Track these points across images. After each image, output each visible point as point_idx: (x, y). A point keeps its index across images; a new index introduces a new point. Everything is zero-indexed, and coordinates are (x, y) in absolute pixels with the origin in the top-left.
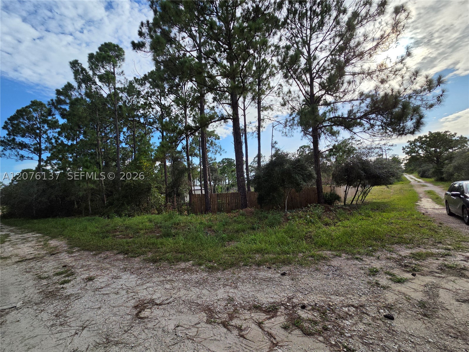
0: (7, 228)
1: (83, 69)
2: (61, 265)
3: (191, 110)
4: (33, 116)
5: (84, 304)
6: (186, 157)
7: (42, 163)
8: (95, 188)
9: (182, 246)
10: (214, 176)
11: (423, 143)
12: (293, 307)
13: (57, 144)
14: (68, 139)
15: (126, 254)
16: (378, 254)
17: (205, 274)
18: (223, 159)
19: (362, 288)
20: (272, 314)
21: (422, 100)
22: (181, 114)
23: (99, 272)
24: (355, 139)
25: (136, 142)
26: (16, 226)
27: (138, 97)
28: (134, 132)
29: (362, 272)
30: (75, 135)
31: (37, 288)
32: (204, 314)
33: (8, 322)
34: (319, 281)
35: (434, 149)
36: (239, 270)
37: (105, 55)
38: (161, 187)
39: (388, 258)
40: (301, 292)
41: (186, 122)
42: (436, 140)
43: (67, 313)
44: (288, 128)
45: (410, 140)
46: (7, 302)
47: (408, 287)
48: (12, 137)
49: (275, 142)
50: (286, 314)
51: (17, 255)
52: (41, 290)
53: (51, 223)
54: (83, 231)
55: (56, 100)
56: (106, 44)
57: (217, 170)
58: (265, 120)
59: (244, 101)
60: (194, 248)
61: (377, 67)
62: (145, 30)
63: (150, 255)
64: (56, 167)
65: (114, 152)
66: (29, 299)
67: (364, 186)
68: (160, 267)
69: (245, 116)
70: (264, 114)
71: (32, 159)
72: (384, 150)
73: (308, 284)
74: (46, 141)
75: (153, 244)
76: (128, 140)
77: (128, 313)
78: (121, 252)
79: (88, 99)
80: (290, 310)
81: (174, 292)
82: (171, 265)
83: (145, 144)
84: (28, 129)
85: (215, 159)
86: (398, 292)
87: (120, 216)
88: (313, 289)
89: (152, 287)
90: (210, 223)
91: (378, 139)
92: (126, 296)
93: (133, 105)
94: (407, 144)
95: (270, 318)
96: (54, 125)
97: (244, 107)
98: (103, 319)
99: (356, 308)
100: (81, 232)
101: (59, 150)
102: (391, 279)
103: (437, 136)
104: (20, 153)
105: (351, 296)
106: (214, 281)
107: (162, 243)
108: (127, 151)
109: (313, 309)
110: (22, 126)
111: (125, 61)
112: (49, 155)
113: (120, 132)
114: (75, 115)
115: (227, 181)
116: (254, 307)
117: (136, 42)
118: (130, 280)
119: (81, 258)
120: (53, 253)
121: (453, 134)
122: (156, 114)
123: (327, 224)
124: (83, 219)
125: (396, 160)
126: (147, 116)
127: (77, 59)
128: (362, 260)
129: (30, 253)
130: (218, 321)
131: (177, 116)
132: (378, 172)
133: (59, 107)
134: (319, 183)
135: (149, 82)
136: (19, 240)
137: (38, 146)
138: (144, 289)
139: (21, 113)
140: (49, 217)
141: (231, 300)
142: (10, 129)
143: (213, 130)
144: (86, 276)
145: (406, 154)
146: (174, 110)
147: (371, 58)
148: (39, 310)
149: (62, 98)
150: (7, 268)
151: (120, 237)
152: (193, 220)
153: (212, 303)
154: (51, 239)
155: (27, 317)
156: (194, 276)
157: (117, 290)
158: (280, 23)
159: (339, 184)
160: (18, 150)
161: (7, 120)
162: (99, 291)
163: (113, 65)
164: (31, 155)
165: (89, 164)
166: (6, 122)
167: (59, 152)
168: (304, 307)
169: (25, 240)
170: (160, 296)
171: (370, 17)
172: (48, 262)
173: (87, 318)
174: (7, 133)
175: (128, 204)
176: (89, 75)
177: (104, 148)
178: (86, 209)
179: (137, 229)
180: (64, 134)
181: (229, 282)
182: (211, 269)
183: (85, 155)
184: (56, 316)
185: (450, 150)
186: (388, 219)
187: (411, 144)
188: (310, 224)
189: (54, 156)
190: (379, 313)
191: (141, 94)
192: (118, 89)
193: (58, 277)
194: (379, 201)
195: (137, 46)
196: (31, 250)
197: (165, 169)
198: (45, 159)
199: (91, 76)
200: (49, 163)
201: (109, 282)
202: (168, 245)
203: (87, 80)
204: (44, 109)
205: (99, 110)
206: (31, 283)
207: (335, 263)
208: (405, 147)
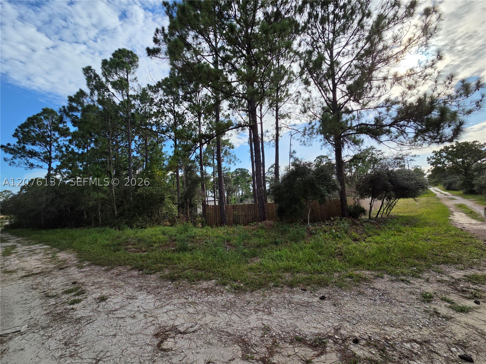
0: (14, 239)
1: (96, 76)
2: (70, 281)
3: (206, 118)
4: (44, 124)
5: (97, 330)
6: (200, 167)
7: (51, 172)
8: (105, 197)
9: (201, 262)
10: (227, 187)
11: (449, 153)
12: (344, 340)
13: (67, 153)
14: (79, 147)
15: (141, 270)
16: (426, 275)
17: (231, 296)
18: (237, 169)
19: (420, 317)
20: (320, 349)
21: (458, 106)
22: (195, 122)
23: (112, 291)
24: (375, 149)
25: (148, 151)
26: (23, 236)
27: (151, 105)
28: (146, 140)
29: (413, 297)
30: (85, 143)
31: (44, 308)
32: (238, 347)
33: (10, 350)
34: (366, 307)
35: (461, 160)
36: (269, 291)
37: (119, 61)
38: (174, 197)
39: (439, 281)
40: (348, 322)
41: (200, 131)
42: (464, 150)
43: (78, 341)
44: (307, 136)
45: (435, 150)
46: (10, 324)
47: (475, 319)
48: (22, 145)
49: (294, 151)
50: (337, 350)
51: (23, 269)
52: (48, 311)
53: (59, 233)
54: (93, 243)
55: (68, 107)
56: (120, 50)
57: (230, 180)
58: (282, 128)
59: (261, 108)
60: (214, 264)
61: (407, 72)
62: (160, 37)
63: (167, 272)
64: (65, 176)
65: (125, 161)
66: (35, 322)
67: (389, 198)
68: (180, 286)
69: (261, 124)
70: (281, 121)
71: (41, 167)
72: (406, 161)
73: (354, 311)
74: (56, 149)
75: (169, 259)
76: (140, 149)
77: (148, 342)
78: (135, 268)
79: (100, 107)
80: (341, 345)
81: (199, 318)
82: (192, 284)
83: (157, 153)
84: (39, 137)
85: (230, 169)
86: (466, 324)
87: (131, 227)
88: (362, 318)
89: (173, 310)
90: (228, 237)
91: (407, 148)
92: (144, 321)
93: (146, 112)
94: (433, 155)
95: (318, 356)
96: (64, 133)
97: (261, 115)
98: (120, 350)
99: (420, 344)
100: (91, 244)
101: (69, 158)
102: (450, 307)
103: (466, 146)
104: (29, 161)
105: (409, 328)
106: (243, 305)
107: (179, 259)
108: (138, 160)
109: (368, 344)
110: (33, 134)
111: (139, 68)
112: (59, 164)
113: (132, 140)
114: (86, 122)
115: (240, 192)
116: (296, 340)
117: (151, 48)
118: (147, 301)
119: (92, 274)
120: (62, 267)
121: (482, 143)
122: (169, 122)
123: (355, 240)
124: (93, 230)
125: (419, 172)
126: (159, 124)
127: (90, 65)
128: (409, 282)
129: (37, 266)
130: (256, 356)
131: (191, 124)
132: (406, 183)
133: (70, 113)
134: (343, 194)
135: (163, 89)
136: (26, 252)
137: (48, 154)
138: (163, 313)
139: (32, 121)
140: (57, 228)
141: (266, 329)
142: (20, 136)
143: (227, 139)
144: (98, 295)
145: (431, 165)
146: (187, 118)
147: (398, 62)
148: (46, 336)
149: (74, 104)
150: (12, 283)
151: (133, 251)
152: (210, 233)
153: (245, 333)
154: (59, 252)
155: (32, 345)
156: (219, 298)
157: (133, 313)
158: (300, 28)
159: (362, 197)
160: (28, 158)
161: (17, 127)
162: (113, 314)
163: (127, 72)
164: (41, 164)
165: (100, 173)
166: (17, 130)
167: (70, 160)
168: (356, 341)
169: (32, 253)
170: (183, 322)
171: (398, 19)
172: (56, 278)
173: (101, 348)
174: (17, 140)
175: (140, 215)
176: (102, 81)
177: (115, 157)
178: (96, 219)
179: (151, 242)
180: (74, 142)
181: (261, 306)
182: (238, 290)
183: (95, 164)
184: (66, 344)
185: (479, 162)
186: (423, 235)
187: (436, 155)
188: (337, 239)
189: (64, 164)
190: (451, 352)
191: (154, 102)
192: (131, 96)
193: (67, 296)
194: (405, 215)
195: (151, 52)
196: (39, 264)
197: (177, 179)
198: (55, 168)
199: (104, 83)
200: (58, 172)
201: (124, 304)
202: (186, 260)
203: (100, 87)
204: (55, 117)
205: (111, 118)
206: (38, 302)
207: (379, 284)
208: (429, 157)
